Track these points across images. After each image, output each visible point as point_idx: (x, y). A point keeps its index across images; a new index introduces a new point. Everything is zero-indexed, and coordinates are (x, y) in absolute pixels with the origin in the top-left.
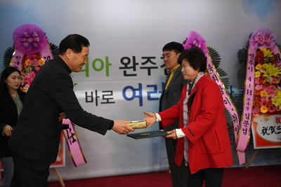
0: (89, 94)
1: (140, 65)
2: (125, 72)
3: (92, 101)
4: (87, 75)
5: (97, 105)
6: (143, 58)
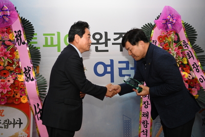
1: (112, 41)
2: (97, 48)
4: (59, 51)
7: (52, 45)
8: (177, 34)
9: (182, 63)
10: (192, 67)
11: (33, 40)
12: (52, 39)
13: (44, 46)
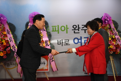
0: (59, 41)
1: (81, 29)
2: (74, 32)
3: (60, 44)
4: (58, 33)
5: (62, 46)
6: (82, 25)
7: (55, 31)
8: (110, 25)
9: (113, 38)
10: (117, 39)
11: (48, 29)
12: (55, 28)
13: (52, 31)
